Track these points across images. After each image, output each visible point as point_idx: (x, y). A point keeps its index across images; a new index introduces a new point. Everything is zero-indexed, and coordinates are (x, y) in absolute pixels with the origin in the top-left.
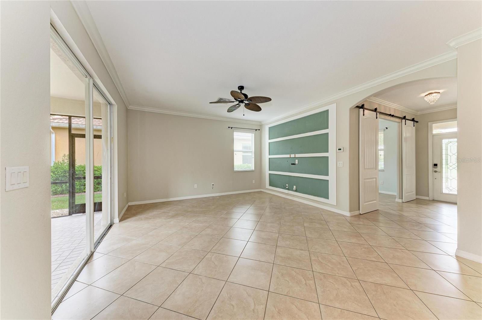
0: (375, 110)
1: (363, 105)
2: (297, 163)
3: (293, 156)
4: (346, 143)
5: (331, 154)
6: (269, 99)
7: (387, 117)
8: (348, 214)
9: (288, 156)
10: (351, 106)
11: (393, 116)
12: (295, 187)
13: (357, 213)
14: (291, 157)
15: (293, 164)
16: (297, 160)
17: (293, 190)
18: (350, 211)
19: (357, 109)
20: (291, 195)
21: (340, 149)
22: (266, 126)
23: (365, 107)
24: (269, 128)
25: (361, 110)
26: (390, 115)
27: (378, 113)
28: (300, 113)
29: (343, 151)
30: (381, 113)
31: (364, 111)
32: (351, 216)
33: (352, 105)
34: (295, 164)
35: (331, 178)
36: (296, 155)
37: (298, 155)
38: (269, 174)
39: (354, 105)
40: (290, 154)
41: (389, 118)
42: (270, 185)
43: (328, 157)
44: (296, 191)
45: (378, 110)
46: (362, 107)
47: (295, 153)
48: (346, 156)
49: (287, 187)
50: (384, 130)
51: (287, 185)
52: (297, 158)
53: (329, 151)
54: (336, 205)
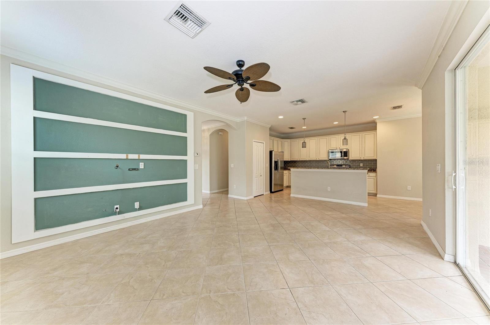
3: (135, 156)
9: (123, 156)
15: (134, 169)
21: (197, 154)
34: (138, 170)
36: (141, 155)
37: (143, 157)
40: (127, 153)
42: (39, 228)
47: (139, 153)
49: (118, 210)
51: (118, 206)
52: (143, 160)
53: (188, 155)
54: (194, 203)
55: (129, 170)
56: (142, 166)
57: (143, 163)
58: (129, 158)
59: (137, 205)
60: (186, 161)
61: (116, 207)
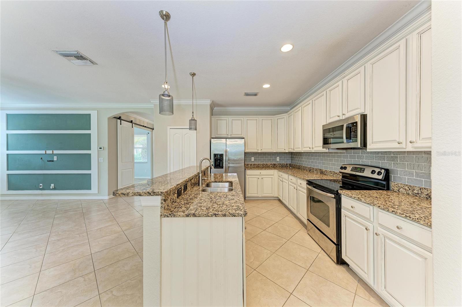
0: (131, 122)
1: (120, 117)
2: (56, 160)
3: (49, 152)
4: (105, 144)
5: (94, 152)
7: (141, 127)
8: (106, 198)
9: (43, 152)
11: (145, 127)
14: (47, 153)
15: (50, 161)
17: (50, 189)
18: (109, 195)
19: (115, 119)
20: (47, 195)
21: (101, 148)
23: (122, 118)
24: (7, 114)
25: (119, 121)
26: (143, 126)
27: (133, 124)
29: (104, 150)
30: (135, 124)
31: (121, 121)
32: (110, 199)
33: (110, 116)
34: (53, 161)
35: (93, 172)
36: (54, 151)
37: (56, 152)
38: (8, 174)
39: (113, 116)
40: (46, 149)
41: (143, 127)
42: (9, 189)
44: (55, 189)
45: (133, 122)
46: (120, 118)
47: (53, 149)
48: (105, 153)
49: (42, 187)
50: (147, 134)
51: (41, 185)
52: (56, 155)
53: (91, 149)
54: (97, 193)
55: (48, 161)
56: (55, 158)
57: (56, 157)
58: (54, 153)
59: (52, 185)
60: (90, 155)
61: (40, 185)
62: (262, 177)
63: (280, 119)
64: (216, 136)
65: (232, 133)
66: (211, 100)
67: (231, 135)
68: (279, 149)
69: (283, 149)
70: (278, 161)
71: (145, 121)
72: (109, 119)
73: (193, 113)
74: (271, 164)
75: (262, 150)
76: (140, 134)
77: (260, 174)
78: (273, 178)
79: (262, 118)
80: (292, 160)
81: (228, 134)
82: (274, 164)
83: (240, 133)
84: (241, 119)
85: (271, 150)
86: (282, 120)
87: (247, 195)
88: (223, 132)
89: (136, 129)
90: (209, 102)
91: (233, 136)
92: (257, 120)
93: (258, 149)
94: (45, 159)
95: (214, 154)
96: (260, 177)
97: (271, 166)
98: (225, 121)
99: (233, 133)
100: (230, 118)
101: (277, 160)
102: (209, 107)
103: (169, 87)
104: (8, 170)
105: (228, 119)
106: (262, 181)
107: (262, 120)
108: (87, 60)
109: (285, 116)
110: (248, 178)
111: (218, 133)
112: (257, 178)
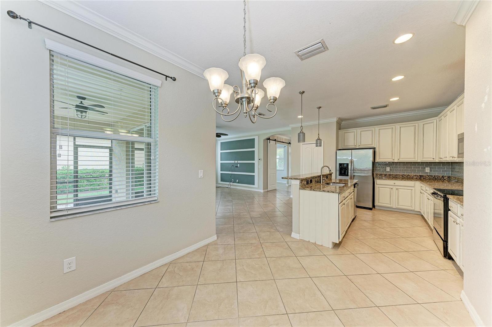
0: (275, 140)
1: (269, 138)
2: (239, 166)
3: (236, 162)
4: (262, 157)
5: (256, 162)
6: (228, 135)
7: (281, 143)
8: (262, 191)
9: (233, 162)
10: (264, 139)
11: (284, 142)
12: (237, 180)
13: (266, 190)
15: (236, 167)
16: (239, 165)
17: (236, 183)
18: (263, 190)
19: (267, 140)
20: (235, 186)
21: (259, 159)
22: (219, 141)
24: (221, 143)
25: (269, 140)
26: (282, 142)
27: (276, 142)
28: (240, 137)
29: (261, 160)
30: (278, 141)
32: (264, 192)
34: (238, 167)
35: (256, 174)
36: (238, 161)
37: (239, 162)
38: (221, 173)
39: (266, 138)
40: (235, 160)
41: (282, 143)
42: (221, 181)
43: (254, 163)
44: (238, 183)
45: (276, 140)
46: (269, 139)
48: (262, 162)
50: (284, 147)
51: (233, 180)
53: (255, 160)
54: (257, 187)
62: (397, 187)
63: (427, 124)
64: (343, 147)
65: (360, 143)
66: (337, 118)
67: (359, 146)
68: (424, 158)
69: (431, 158)
70: (427, 173)
71: (284, 138)
72: (264, 140)
73: (319, 134)
74: (416, 176)
75: (400, 160)
76: (280, 147)
77: (394, 184)
78: (413, 191)
79: (400, 126)
80: (452, 171)
81: (355, 145)
82: (420, 175)
83: (371, 143)
84: (372, 129)
85: (414, 160)
86: (430, 126)
87: (377, 204)
88: (351, 143)
89: (278, 144)
90: (336, 119)
91: (361, 147)
92: (393, 128)
93: (393, 158)
94: (235, 166)
95: (339, 164)
96: (394, 188)
97: (416, 177)
98: (353, 133)
99: (362, 144)
100: (359, 130)
101: (426, 171)
102: (336, 123)
103: (302, 117)
104: (221, 171)
105: (356, 132)
106: (397, 192)
107: (400, 127)
108: (262, 115)
109: (434, 120)
110: (378, 187)
111: (345, 145)
112: (390, 188)
